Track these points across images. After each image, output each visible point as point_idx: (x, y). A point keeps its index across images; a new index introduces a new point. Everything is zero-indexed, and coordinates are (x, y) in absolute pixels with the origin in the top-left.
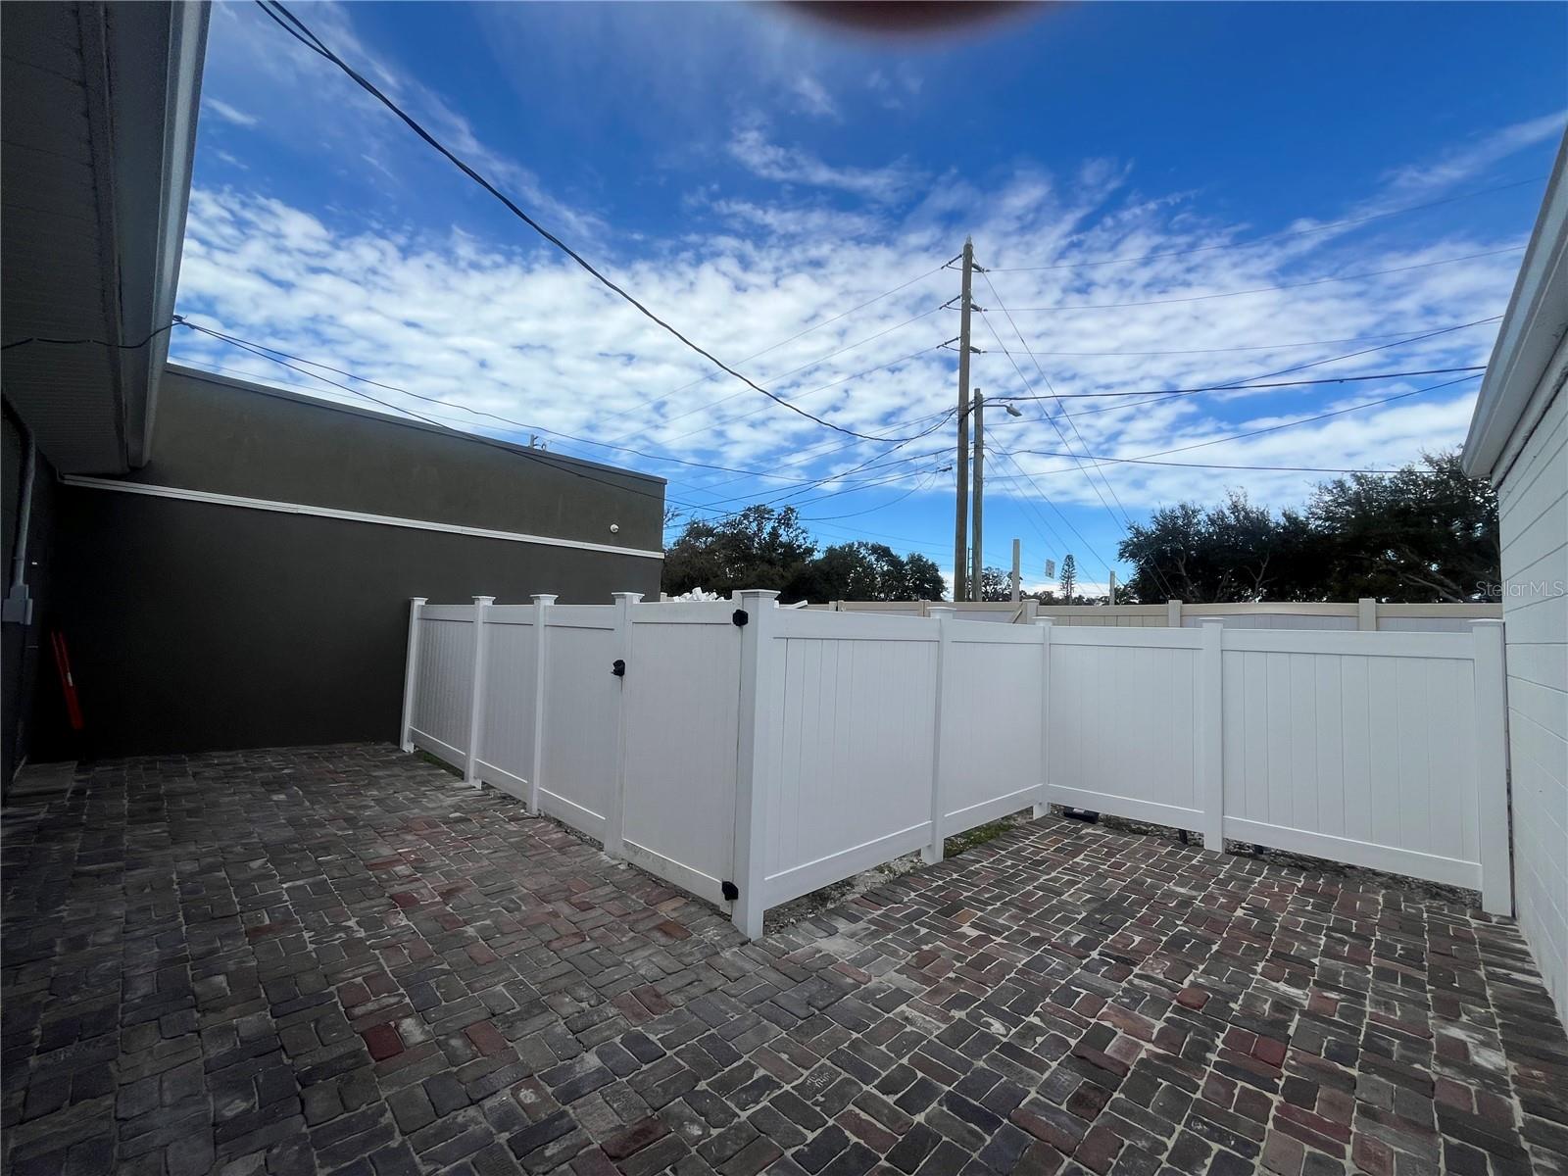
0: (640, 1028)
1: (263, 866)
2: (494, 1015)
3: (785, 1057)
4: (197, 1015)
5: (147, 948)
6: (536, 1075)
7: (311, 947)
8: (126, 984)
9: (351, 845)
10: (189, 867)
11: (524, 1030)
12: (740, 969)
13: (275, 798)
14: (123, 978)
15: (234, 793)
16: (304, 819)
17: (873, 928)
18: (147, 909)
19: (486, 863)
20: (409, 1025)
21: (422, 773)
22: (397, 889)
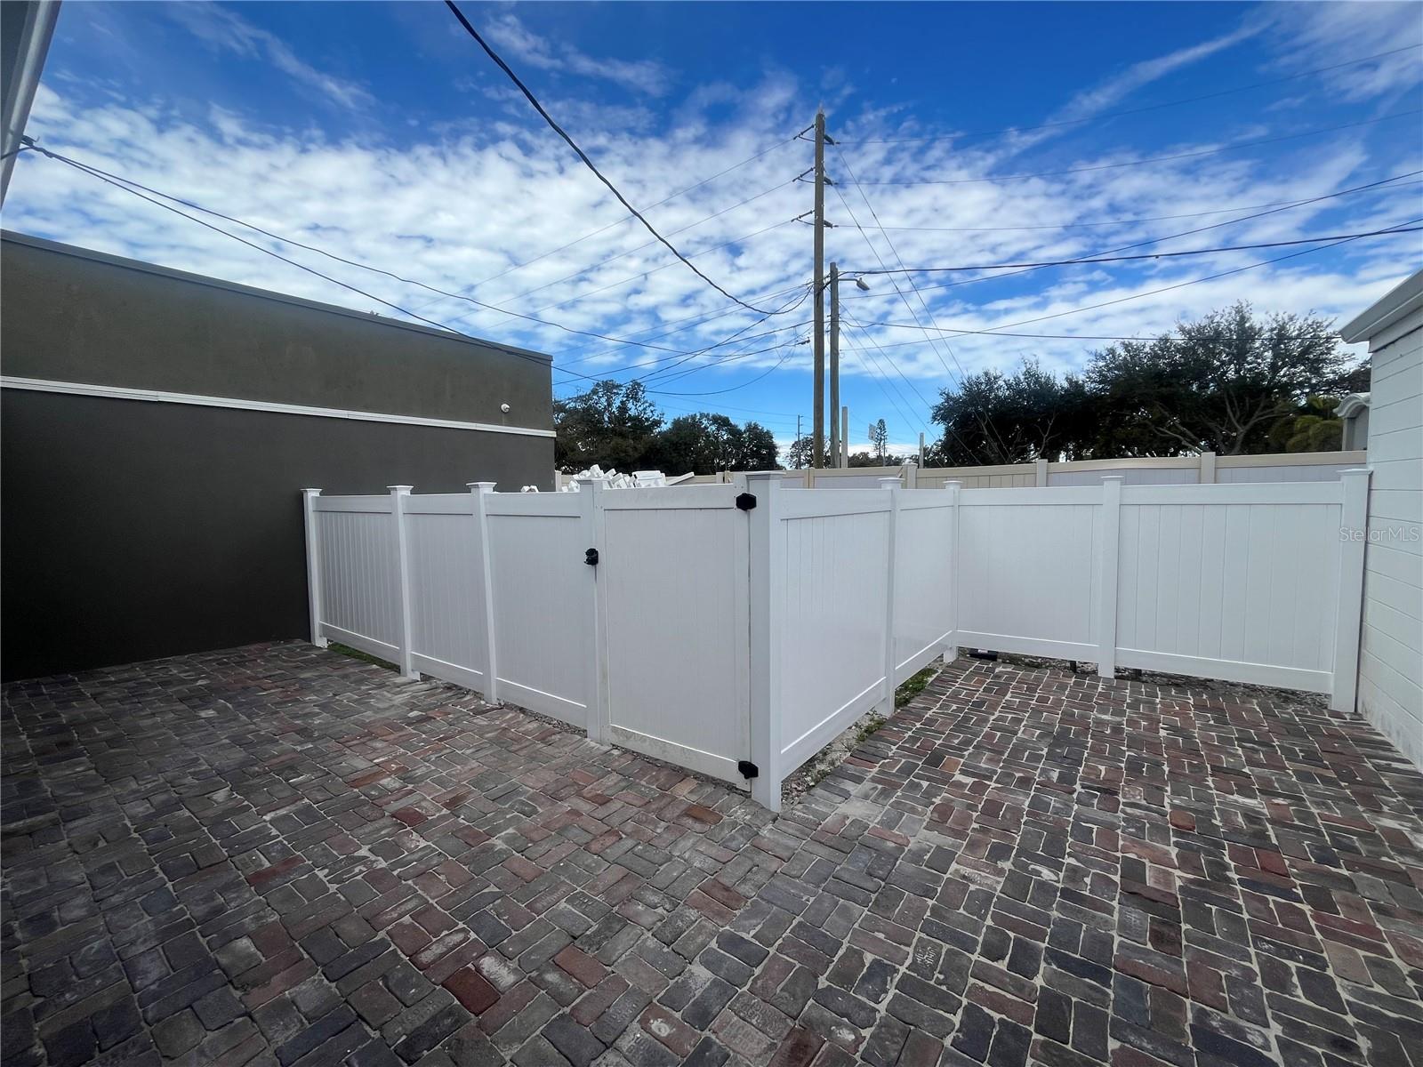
0: (727, 928)
1: (229, 798)
2: (575, 938)
3: (881, 936)
4: (237, 994)
5: (135, 917)
6: (655, 1001)
7: (333, 888)
8: (129, 970)
9: (318, 760)
10: (141, 809)
11: (616, 950)
12: (787, 848)
13: (203, 714)
14: (122, 960)
15: (153, 714)
16: (249, 736)
17: (880, 787)
18: (110, 868)
19: (474, 764)
20: (489, 964)
21: (352, 670)
22: (395, 806)
